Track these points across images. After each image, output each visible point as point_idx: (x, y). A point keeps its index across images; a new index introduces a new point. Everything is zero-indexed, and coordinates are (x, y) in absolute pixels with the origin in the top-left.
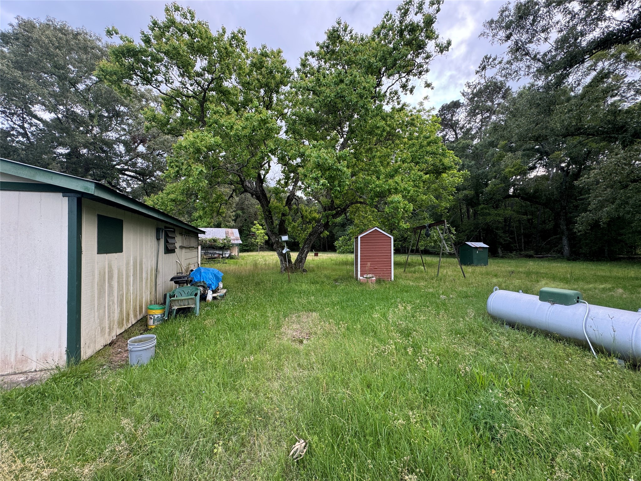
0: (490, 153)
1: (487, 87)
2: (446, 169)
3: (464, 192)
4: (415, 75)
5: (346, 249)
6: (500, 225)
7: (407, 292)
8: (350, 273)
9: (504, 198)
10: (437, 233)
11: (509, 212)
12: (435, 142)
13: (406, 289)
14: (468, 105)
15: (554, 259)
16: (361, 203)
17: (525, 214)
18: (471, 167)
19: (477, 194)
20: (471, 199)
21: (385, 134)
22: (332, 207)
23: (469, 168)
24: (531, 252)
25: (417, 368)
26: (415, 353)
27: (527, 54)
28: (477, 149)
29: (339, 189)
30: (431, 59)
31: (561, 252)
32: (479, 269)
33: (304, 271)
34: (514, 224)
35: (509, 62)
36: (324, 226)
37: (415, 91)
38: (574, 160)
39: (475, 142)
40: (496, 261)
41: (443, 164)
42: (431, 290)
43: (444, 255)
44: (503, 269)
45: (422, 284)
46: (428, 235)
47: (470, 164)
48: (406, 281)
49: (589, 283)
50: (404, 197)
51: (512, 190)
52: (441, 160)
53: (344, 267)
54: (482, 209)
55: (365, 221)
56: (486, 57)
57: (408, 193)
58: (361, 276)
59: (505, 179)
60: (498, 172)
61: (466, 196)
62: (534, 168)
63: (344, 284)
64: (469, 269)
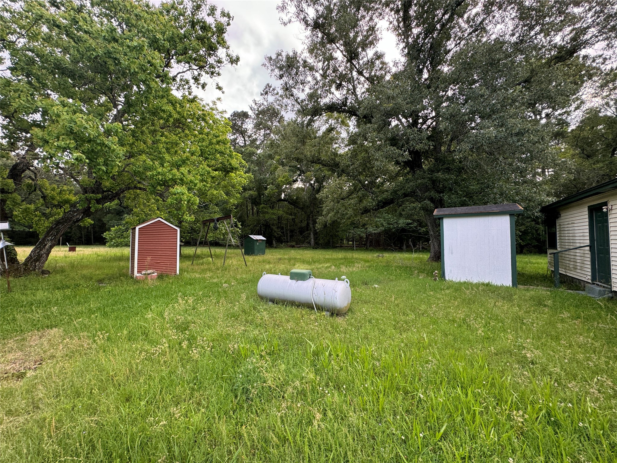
0: (269, 163)
1: (268, 110)
2: (233, 169)
3: (249, 192)
4: (207, 73)
5: (121, 242)
6: (275, 222)
7: (191, 284)
8: (124, 271)
9: (278, 201)
10: (224, 227)
11: (281, 212)
12: (224, 142)
13: (191, 282)
14: (254, 119)
15: (306, 248)
16: (140, 189)
17: (291, 214)
18: (255, 171)
19: (260, 195)
20: (255, 198)
21: (171, 120)
22: (97, 189)
23: (254, 172)
24: (294, 244)
25: (190, 360)
26: (190, 346)
27: (292, 95)
28: (260, 158)
29: (104, 168)
30: (222, 65)
31: (309, 243)
32: (258, 258)
33: (44, 272)
34: (284, 222)
35: (281, 96)
36: (84, 213)
37: (206, 88)
38: (317, 181)
39: (259, 152)
40: (271, 251)
41: (230, 164)
42: (215, 281)
43: (230, 246)
44: (275, 257)
45: (208, 274)
46: (216, 228)
47: (255, 169)
48: (191, 274)
49: (320, 263)
50: (189, 189)
51: (283, 195)
52: (228, 160)
53: (116, 264)
54: (262, 208)
55: (147, 210)
56: (268, 85)
57: (195, 186)
58: (138, 272)
59: (279, 187)
60: (274, 179)
61: (251, 196)
62: (296, 181)
63: (112, 284)
64: (250, 258)
